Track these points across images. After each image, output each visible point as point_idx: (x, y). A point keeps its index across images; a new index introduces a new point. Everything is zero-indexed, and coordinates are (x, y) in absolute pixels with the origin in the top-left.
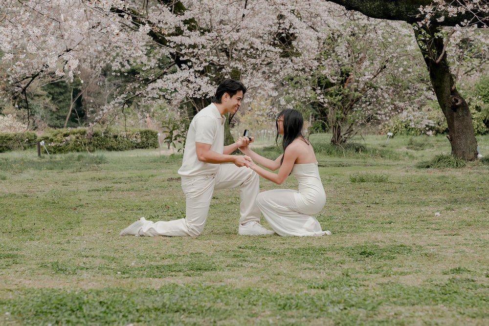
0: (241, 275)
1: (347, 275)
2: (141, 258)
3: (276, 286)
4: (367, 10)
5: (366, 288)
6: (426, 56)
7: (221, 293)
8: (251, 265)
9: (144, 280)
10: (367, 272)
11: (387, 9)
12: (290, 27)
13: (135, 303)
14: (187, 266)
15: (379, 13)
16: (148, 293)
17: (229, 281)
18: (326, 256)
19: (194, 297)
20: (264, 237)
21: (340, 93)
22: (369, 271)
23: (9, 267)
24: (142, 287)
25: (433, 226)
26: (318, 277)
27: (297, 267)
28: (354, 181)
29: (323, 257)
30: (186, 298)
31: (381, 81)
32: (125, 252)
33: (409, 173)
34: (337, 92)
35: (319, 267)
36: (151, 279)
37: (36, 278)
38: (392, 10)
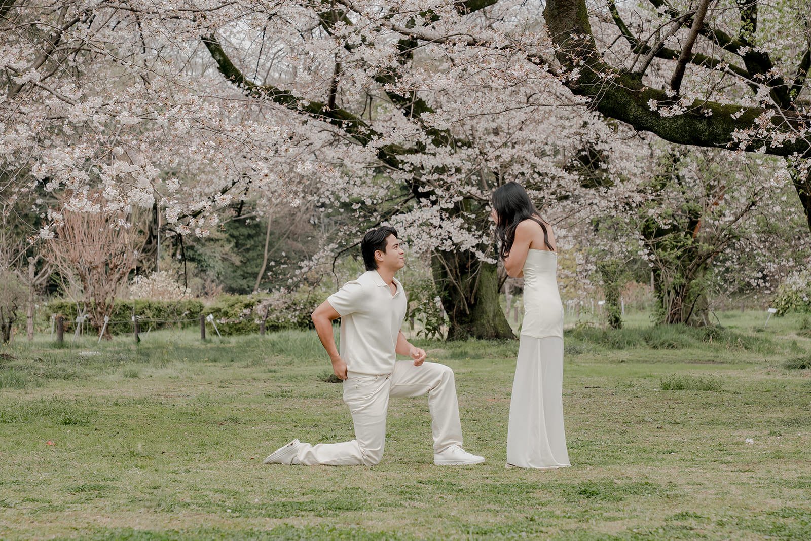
0: (392, 516)
1: (531, 519)
4: (665, 131)
6: (802, 191)
8: (416, 504)
9: (256, 521)
11: (696, 130)
12: (597, 139)
14: (326, 503)
15: (684, 136)
16: (249, 534)
17: (370, 523)
18: (531, 495)
20: (469, 468)
21: (679, 245)
23: (89, 502)
24: (248, 528)
25: (729, 458)
26: (490, 521)
28: (666, 387)
29: (523, 497)
31: (750, 225)
33: (771, 377)
34: (675, 243)
36: (268, 519)
37: (117, 516)
38: (702, 132)
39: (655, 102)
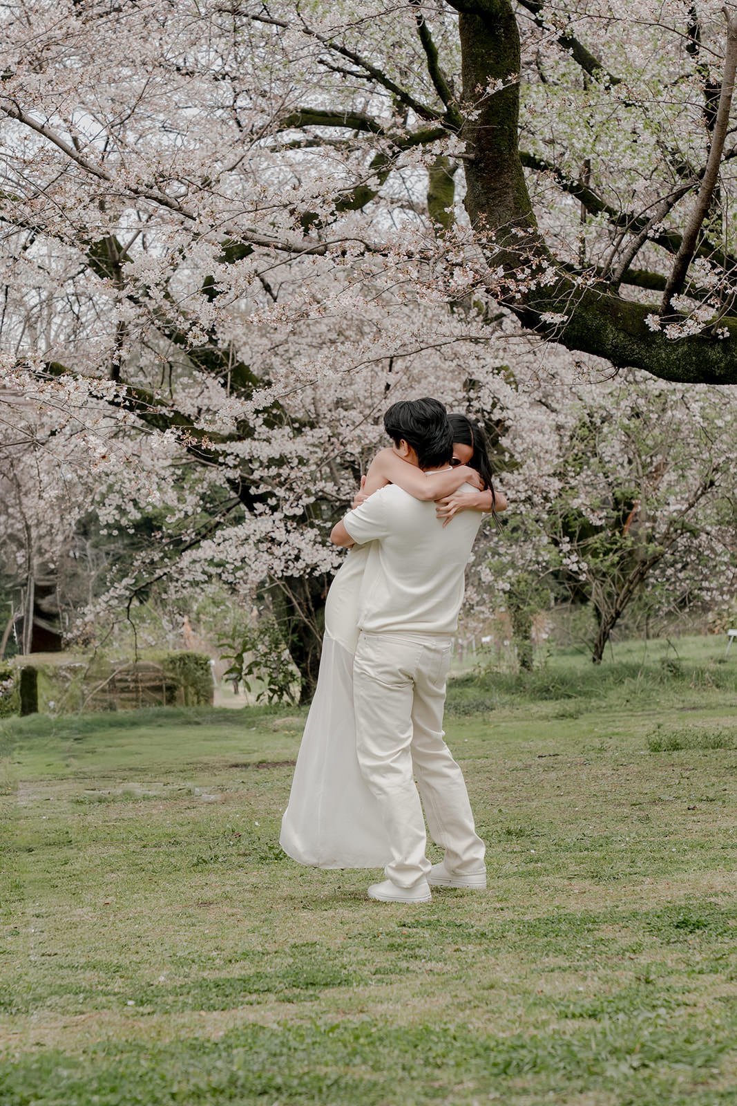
0: (407, 992)
1: (648, 982)
2: (179, 963)
3: (486, 1016)
4: (660, 365)
5: (690, 1010)
7: (362, 1040)
8: (429, 966)
9: (188, 1017)
10: (694, 971)
11: (707, 361)
12: (494, 405)
13: (169, 1077)
14: (284, 977)
15: (688, 370)
16: (198, 1048)
17: (381, 1008)
18: (599, 934)
19: (300, 1055)
21: (615, 547)
22: (697, 968)
24: (183, 1034)
26: (581, 989)
27: (533, 966)
29: (591, 939)
30: (283, 1058)
31: (706, 515)
32: (144, 950)
34: (608, 546)
35: (582, 963)
36: (203, 1013)
38: (717, 363)
39: (657, 318)
